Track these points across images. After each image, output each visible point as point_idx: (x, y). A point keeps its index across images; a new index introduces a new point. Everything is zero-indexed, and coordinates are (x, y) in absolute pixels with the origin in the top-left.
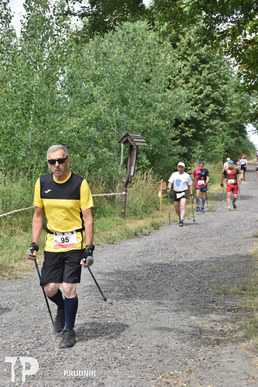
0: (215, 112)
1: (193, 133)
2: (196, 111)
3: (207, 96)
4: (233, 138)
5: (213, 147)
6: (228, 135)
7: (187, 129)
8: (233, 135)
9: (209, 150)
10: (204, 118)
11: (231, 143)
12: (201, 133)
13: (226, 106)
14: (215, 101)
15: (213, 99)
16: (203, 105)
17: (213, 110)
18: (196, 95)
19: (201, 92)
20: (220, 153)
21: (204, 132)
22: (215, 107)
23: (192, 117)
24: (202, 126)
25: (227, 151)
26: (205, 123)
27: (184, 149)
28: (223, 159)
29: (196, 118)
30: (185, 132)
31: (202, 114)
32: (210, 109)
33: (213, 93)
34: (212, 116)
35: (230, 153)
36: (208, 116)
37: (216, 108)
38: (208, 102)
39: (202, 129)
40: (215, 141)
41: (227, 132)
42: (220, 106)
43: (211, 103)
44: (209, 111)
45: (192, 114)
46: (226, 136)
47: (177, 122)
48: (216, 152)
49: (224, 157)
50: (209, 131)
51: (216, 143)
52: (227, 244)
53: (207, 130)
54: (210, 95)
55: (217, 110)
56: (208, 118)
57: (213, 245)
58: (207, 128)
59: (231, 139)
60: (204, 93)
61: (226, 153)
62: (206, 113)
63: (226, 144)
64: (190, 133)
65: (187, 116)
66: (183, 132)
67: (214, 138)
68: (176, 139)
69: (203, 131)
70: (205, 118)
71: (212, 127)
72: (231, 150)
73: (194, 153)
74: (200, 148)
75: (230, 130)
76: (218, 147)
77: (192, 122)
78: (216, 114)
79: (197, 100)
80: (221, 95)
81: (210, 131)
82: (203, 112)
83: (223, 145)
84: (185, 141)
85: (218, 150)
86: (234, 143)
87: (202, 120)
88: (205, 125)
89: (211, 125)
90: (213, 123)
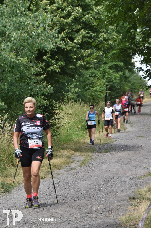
0: (87, 39)
1: (61, 67)
2: (63, 39)
3: (77, 20)
4: (117, 72)
5: (92, 84)
6: (110, 68)
7: (53, 61)
8: (117, 69)
9: (87, 88)
10: (73, 47)
11: (115, 79)
12: (71, 66)
13: (101, 32)
14: (87, 26)
15: (84, 23)
16: (72, 31)
17: (84, 37)
18: (62, 19)
19: (69, 15)
20: (101, 92)
21: (75, 66)
22: (88, 33)
23: (58, 48)
24: (71, 57)
26: (76, 53)
27: (49, 89)
28: (104, 99)
29: (64, 49)
30: (51, 66)
31: (71, 42)
32: (81, 36)
33: (84, 15)
34: (84, 45)
35: (114, 91)
36: (78, 44)
37: (88, 35)
38: (79, 27)
39: (73, 62)
40: (94, 77)
41: (109, 64)
42: (94, 32)
43: (82, 28)
44: (78, 38)
45: (58, 43)
47: (40, 54)
48: (95, 91)
49: (106, 96)
50: (81, 64)
51: (96, 79)
52: (94, 209)
53: (79, 62)
54: (81, 18)
55: (90, 38)
56: (78, 48)
57: (76, 211)
58: (78, 59)
59: (115, 74)
60: (72, 17)
61: (109, 92)
62: (75, 41)
63: (109, 80)
64: (58, 67)
65: (52, 46)
66: (48, 65)
67: (93, 74)
68: (41, 75)
69: (75, 64)
70: (75, 47)
72: (115, 87)
73: (68, 91)
74: (76, 86)
75: (112, 61)
76: (98, 84)
77: (58, 53)
78: (88, 43)
79: (64, 25)
80: (94, 18)
81: (83, 63)
82: (72, 40)
83: (104, 81)
84: (51, 78)
85: (98, 87)
86: (119, 78)
87: (71, 50)
88: (75, 56)
89: (82, 56)
90: (86, 53)
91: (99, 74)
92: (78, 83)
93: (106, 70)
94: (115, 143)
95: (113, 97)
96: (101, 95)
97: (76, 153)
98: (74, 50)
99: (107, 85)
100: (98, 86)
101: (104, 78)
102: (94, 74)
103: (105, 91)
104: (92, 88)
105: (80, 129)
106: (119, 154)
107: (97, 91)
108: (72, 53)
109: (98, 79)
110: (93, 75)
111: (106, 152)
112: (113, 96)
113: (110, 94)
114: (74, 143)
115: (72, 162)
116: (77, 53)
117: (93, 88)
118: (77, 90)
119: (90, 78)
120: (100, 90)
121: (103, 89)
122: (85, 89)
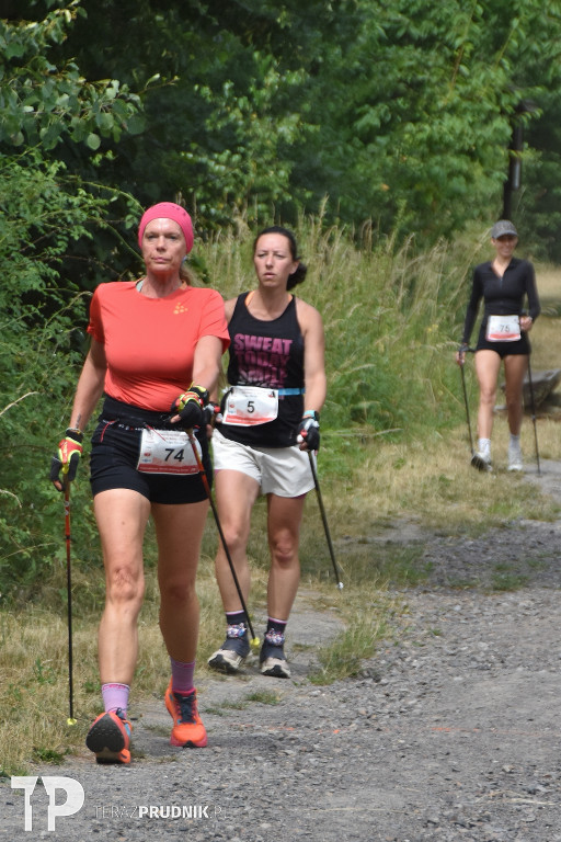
91: (462, 27)
92: (295, 79)
96: (469, 178)
99: (519, 108)
100: (453, 110)
101: (499, 56)
102: (426, 24)
103: (502, 151)
104: (410, 127)
107: (448, 146)
109: (452, 60)
110: (416, 32)
111: (504, 588)
113: (537, 175)
117: (415, 121)
118: (287, 128)
119: (391, 51)
120: (468, 142)
121: (488, 132)
122: (360, 124)
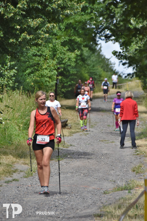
0: (36, 5)
4: (73, 51)
5: (37, 67)
6: (63, 44)
8: (71, 45)
10: (15, 14)
11: (69, 59)
12: (12, 40)
20: (50, 77)
21: (17, 40)
24: (13, 28)
25: (60, 74)
26: (20, 23)
31: (12, 7)
39: (15, 34)
40: (40, 56)
41: (62, 39)
46: (59, 47)
48: (42, 76)
49: (56, 84)
50: (25, 38)
51: (42, 59)
56: (23, 15)
58: (22, 31)
59: (69, 53)
61: (60, 78)
62: (20, 5)
63: (60, 62)
67: (38, 51)
69: (17, 37)
70: (18, 14)
71: (31, 31)
75: (66, 35)
76: (46, 66)
81: (28, 37)
83: (55, 62)
85: (46, 71)
86: (75, 60)
87: (14, 19)
88: (18, 27)
89: (29, 26)
90: (33, 23)
91: (47, 52)
93: (57, 46)
94: (70, 148)
95: (66, 86)
96: (49, 82)
97: (18, 160)
98: (18, 18)
99: (59, 68)
100: (46, 69)
101: (55, 58)
102: (40, 52)
103: (55, 77)
104: (37, 72)
105: (21, 128)
106: (77, 163)
107: (45, 76)
108: (15, 22)
109: (45, 59)
110: (38, 54)
112: (65, 84)
113: (61, 81)
114: (14, 147)
115: (14, 172)
116: (22, 23)
119: (34, 58)
120: (49, 75)
121: (53, 73)
